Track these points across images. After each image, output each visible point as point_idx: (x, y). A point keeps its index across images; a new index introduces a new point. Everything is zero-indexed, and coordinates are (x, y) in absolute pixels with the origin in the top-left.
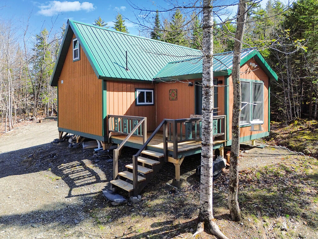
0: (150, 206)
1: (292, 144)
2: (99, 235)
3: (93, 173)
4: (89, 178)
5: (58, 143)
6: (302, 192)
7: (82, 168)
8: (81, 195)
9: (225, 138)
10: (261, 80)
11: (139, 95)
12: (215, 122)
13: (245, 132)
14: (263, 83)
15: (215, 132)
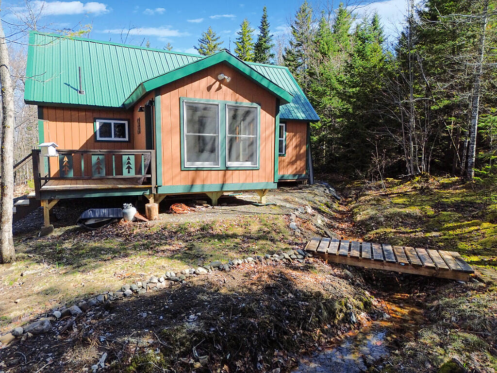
9: (153, 182)
10: (252, 101)
11: (100, 127)
12: (129, 159)
13: (207, 177)
14: (259, 107)
15: (129, 172)
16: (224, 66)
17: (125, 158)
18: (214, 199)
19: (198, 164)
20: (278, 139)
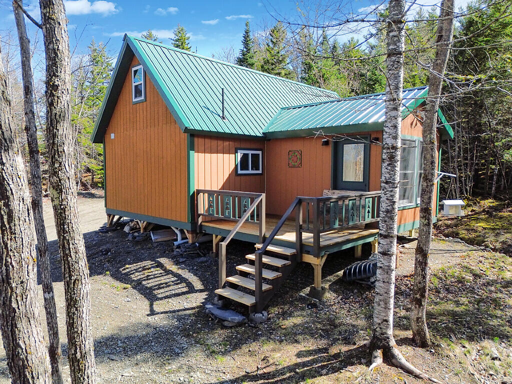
0: (284, 327)
1: (463, 235)
2: (220, 369)
3: (181, 279)
4: (176, 287)
5: (107, 232)
6: (506, 305)
7: (159, 271)
8: (171, 312)
11: (241, 159)
15: (368, 217)
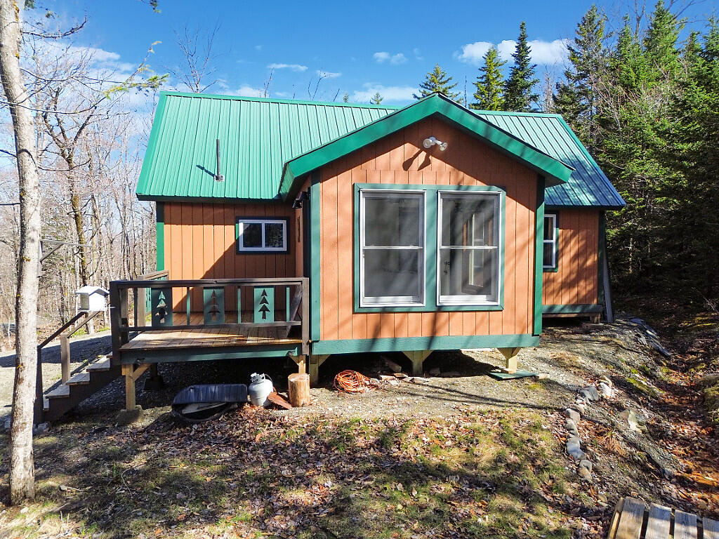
9: (305, 334)
10: (489, 183)
11: (244, 231)
12: (264, 293)
13: (401, 325)
14: (503, 194)
15: (264, 317)
16: (436, 123)
17: (258, 292)
18: (417, 363)
19: (386, 301)
20: (541, 241)
